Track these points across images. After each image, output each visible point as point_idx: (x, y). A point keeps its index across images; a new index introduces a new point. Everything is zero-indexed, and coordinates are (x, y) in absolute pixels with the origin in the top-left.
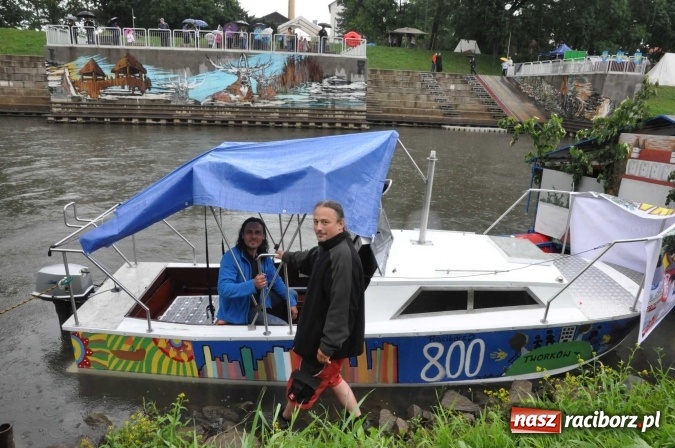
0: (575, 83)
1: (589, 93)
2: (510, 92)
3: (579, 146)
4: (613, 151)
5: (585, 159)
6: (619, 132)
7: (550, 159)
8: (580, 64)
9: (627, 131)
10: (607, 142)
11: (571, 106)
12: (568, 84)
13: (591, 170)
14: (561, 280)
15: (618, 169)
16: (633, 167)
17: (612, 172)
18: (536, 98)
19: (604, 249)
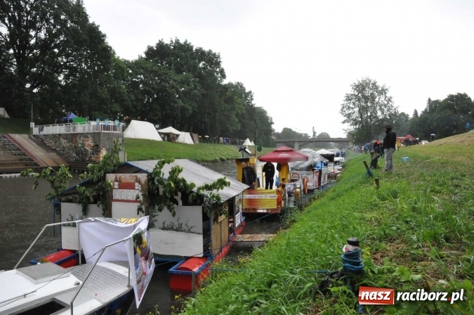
0: (82, 138)
1: (92, 144)
2: (37, 146)
3: (82, 185)
4: (103, 186)
5: (87, 193)
6: (105, 174)
7: (65, 195)
8: (84, 127)
9: (109, 173)
10: (99, 181)
11: (82, 154)
12: (78, 139)
13: (92, 200)
14: (78, 284)
15: (109, 197)
16: (117, 194)
17: (105, 199)
18: (58, 149)
19: (99, 254)
